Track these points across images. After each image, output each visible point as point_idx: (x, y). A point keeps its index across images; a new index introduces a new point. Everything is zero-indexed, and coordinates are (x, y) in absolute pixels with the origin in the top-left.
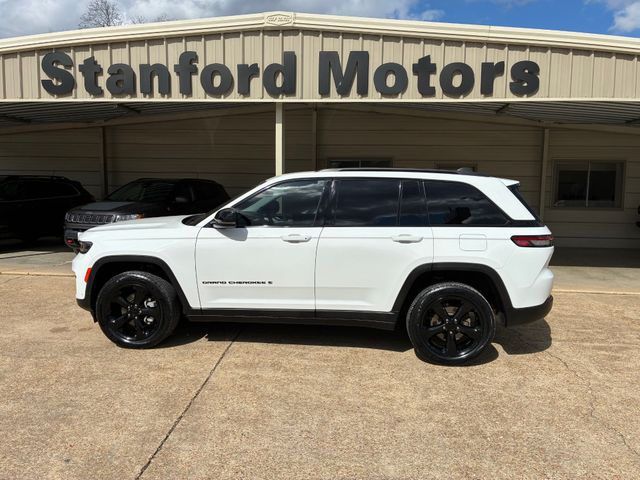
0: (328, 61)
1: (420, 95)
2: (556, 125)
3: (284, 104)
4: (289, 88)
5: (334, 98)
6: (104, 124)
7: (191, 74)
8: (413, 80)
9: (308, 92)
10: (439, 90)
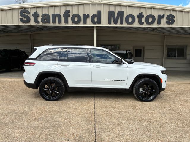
0: (111, 13)
1: (139, 25)
2: (168, 35)
3: (97, 27)
4: (99, 22)
5: (113, 25)
6: (31, 33)
7: (68, 17)
8: (137, 20)
9: (104, 23)
10: (145, 23)
